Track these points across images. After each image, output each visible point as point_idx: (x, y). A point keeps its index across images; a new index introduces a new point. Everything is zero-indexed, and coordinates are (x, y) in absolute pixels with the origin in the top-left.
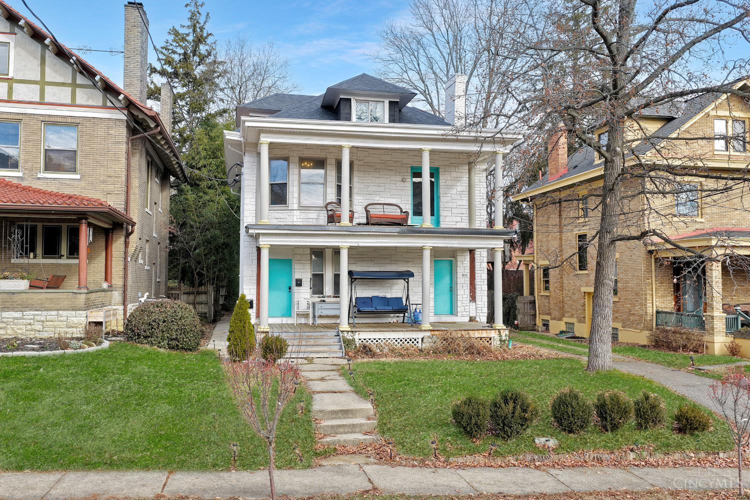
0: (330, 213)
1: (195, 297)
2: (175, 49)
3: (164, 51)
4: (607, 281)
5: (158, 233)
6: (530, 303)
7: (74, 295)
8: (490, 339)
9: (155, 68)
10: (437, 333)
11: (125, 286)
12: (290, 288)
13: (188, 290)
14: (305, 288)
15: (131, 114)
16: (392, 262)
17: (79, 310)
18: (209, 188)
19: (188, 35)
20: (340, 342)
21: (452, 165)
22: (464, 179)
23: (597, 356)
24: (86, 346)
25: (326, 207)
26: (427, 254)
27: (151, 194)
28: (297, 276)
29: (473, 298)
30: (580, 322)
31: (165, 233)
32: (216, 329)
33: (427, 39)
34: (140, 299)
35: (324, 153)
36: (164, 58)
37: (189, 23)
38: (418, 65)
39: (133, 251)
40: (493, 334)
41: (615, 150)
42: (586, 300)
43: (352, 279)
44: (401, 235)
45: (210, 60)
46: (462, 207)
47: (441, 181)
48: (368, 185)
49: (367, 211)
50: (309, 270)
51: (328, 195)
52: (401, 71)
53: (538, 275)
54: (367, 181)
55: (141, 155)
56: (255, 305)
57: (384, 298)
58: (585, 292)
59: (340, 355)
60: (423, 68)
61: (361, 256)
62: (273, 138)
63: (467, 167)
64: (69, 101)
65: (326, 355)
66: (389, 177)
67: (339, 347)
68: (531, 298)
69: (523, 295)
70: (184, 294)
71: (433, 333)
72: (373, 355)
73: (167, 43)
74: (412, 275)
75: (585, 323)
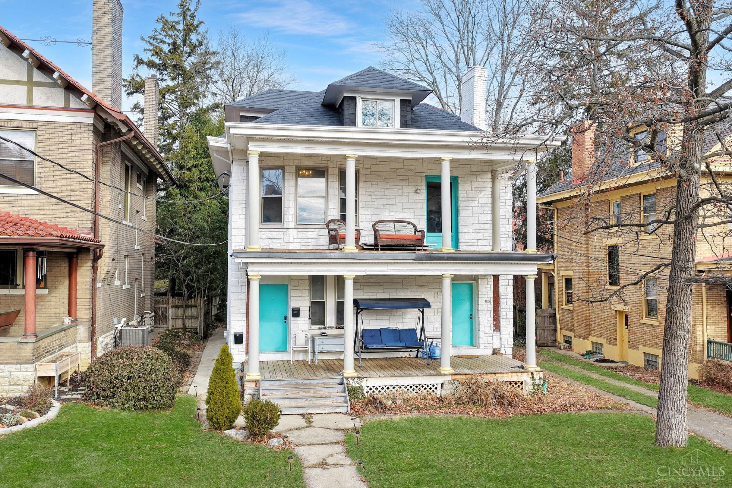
0: (332, 233)
1: (184, 312)
2: (164, 39)
3: (151, 40)
4: (681, 333)
5: (142, 244)
6: (550, 317)
7: (19, 345)
8: (522, 383)
9: (141, 60)
10: (458, 377)
11: (93, 320)
12: (286, 318)
13: (177, 304)
14: (303, 319)
15: (97, 117)
16: (404, 287)
17: (25, 363)
18: (201, 190)
19: (178, 23)
20: (344, 392)
21: (472, 173)
22: (487, 189)
23: (669, 428)
24: (24, 419)
25: (327, 225)
26: (447, 283)
27: (131, 203)
28: (294, 304)
29: (497, 327)
30: (610, 343)
31: (151, 243)
32: (206, 351)
33: (436, 28)
34: (116, 326)
35: (325, 162)
36: (152, 48)
37: (179, 11)
38: (426, 55)
39: (104, 275)
40: (525, 377)
41: (693, 167)
42: (618, 319)
43: (357, 309)
44: (418, 260)
45: (202, 51)
46: (485, 222)
47: (460, 192)
48: (377, 197)
49: (376, 231)
50: (308, 298)
51: (329, 210)
52: (406, 60)
53: (559, 285)
54: (376, 193)
55: (114, 163)
56: (244, 340)
57: (395, 331)
58: (616, 311)
59: (345, 410)
60: (432, 58)
61: (368, 281)
62: (263, 147)
63: (490, 176)
64: (24, 102)
65: (327, 410)
66: (400, 187)
67: (343, 399)
68: (551, 311)
69: (541, 308)
70: (172, 307)
71: (454, 377)
72: (384, 409)
73: (156, 32)
74: (428, 305)
75: (616, 345)
